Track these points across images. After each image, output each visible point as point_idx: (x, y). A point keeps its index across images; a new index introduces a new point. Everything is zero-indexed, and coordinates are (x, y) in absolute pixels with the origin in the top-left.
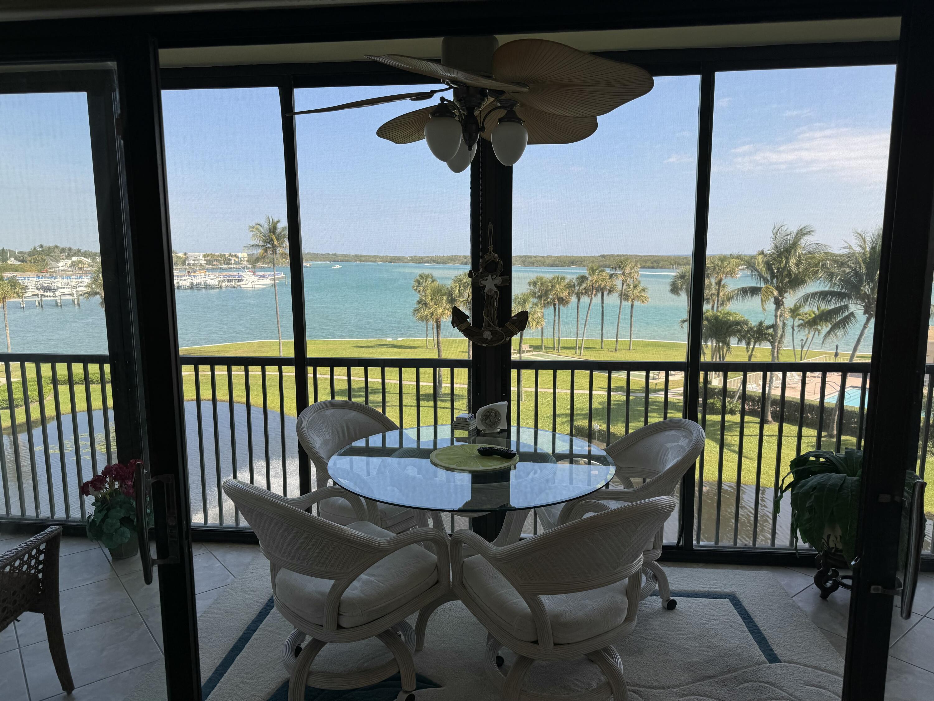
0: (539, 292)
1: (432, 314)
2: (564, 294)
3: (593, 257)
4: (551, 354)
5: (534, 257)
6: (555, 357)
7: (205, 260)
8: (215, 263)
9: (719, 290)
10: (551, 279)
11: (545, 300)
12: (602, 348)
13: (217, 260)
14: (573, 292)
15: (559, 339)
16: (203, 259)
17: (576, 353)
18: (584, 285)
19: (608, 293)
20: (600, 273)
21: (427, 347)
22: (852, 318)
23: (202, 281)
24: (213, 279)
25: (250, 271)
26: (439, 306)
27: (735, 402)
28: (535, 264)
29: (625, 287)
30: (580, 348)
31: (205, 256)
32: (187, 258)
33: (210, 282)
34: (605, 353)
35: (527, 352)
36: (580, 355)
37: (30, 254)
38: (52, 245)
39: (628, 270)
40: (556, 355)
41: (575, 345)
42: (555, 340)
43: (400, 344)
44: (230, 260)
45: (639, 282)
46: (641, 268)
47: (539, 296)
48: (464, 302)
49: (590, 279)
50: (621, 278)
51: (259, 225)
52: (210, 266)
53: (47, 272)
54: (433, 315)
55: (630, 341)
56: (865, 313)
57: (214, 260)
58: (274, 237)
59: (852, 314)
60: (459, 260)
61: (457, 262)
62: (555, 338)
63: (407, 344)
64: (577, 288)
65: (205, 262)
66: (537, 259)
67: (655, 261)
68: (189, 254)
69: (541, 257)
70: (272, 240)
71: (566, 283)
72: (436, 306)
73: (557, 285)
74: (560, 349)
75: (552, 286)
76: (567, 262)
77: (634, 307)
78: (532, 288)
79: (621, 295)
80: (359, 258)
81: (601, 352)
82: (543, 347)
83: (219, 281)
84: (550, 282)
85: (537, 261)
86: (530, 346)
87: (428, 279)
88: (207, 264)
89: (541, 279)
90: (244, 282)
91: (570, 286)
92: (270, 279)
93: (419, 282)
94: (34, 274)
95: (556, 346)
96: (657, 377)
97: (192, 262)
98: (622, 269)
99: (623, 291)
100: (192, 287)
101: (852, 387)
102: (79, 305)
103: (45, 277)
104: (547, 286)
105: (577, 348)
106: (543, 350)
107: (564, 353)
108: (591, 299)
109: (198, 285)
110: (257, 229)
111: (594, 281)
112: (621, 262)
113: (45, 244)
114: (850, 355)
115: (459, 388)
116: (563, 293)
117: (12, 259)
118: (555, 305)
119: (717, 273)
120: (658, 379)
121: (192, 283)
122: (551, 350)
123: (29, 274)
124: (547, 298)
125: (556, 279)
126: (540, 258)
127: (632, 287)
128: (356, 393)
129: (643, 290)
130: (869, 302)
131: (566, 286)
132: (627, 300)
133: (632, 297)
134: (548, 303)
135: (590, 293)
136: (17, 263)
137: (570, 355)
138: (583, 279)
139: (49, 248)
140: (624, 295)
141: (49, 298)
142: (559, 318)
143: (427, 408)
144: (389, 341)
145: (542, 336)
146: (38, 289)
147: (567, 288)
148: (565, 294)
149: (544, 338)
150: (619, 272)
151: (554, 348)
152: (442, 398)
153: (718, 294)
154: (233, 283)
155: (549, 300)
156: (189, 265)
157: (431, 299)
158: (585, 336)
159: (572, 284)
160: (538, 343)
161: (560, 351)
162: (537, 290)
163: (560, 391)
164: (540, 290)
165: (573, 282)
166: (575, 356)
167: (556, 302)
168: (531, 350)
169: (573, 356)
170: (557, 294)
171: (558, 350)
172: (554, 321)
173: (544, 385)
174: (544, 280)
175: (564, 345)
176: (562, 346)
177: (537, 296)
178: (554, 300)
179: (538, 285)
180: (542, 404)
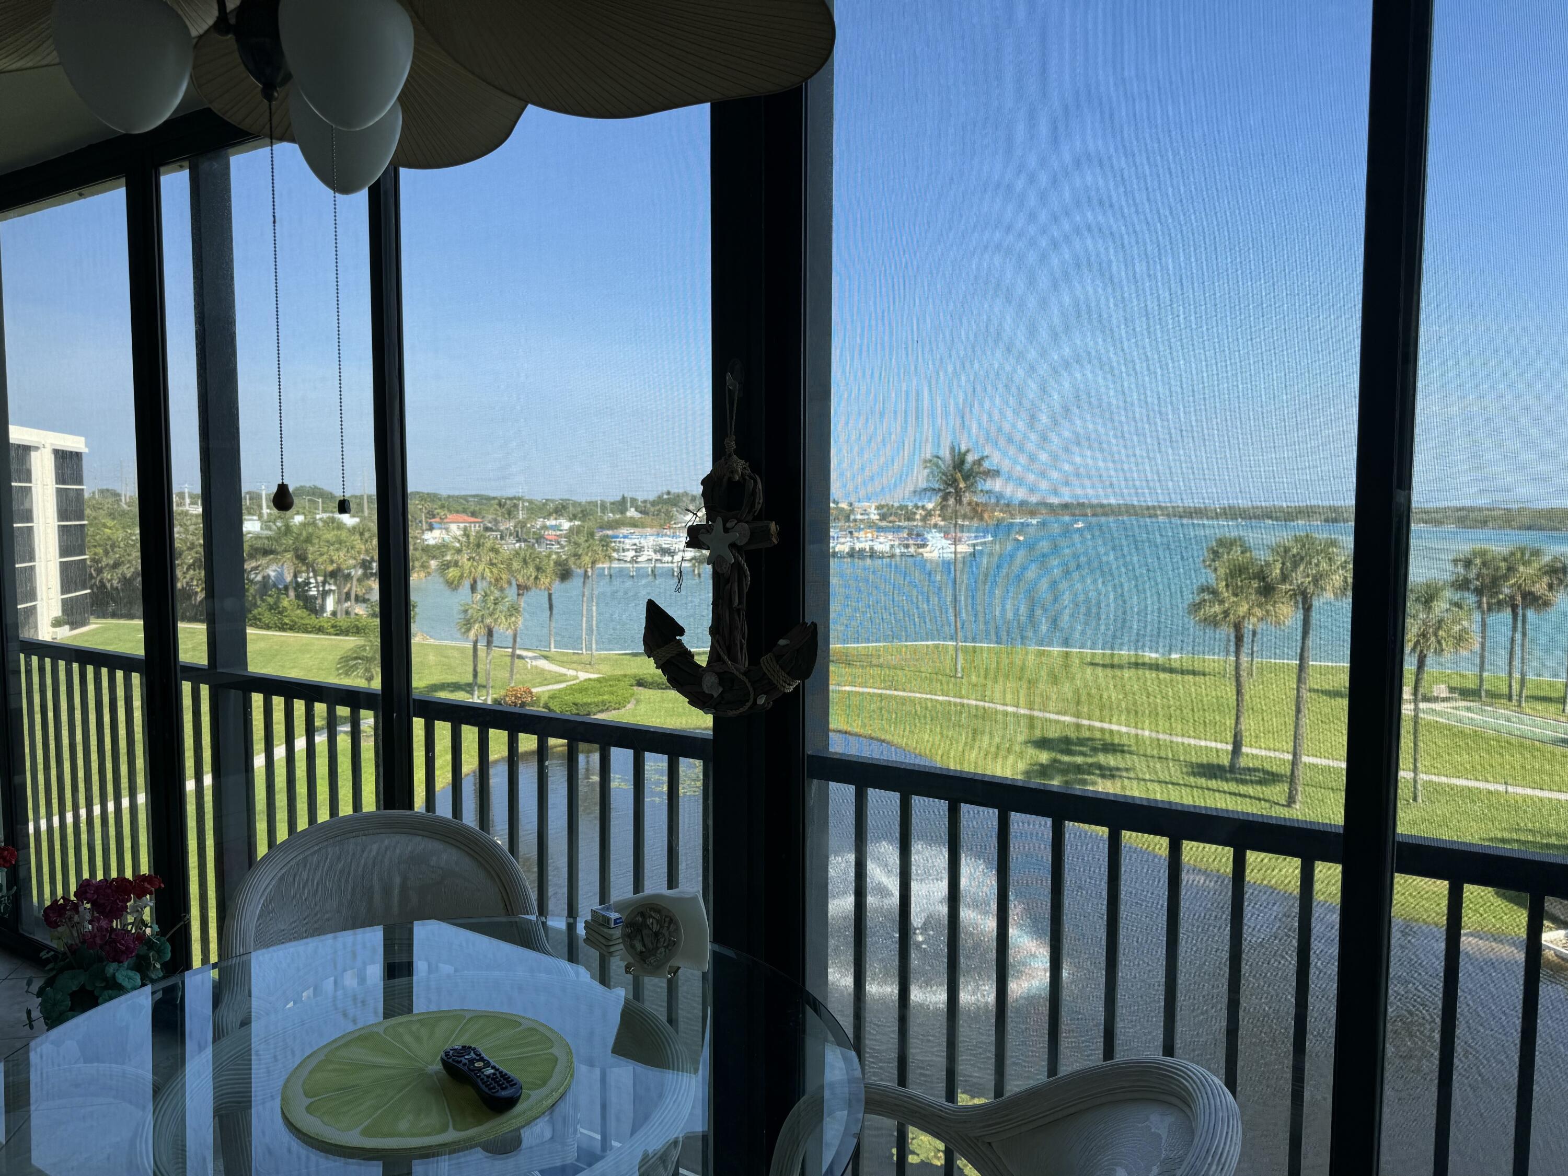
0: (1477, 579)
1: (1226, 613)
2: (1538, 586)
4: (1502, 709)
5: (1488, 509)
6: (1509, 715)
7: (879, 514)
8: (892, 518)
10: (1506, 553)
11: (1491, 597)
13: (895, 514)
15: (1523, 681)
16: (876, 512)
17: (1564, 711)
21: (1226, 673)
23: (867, 546)
24: (883, 544)
25: (939, 532)
26: (1241, 599)
28: (1490, 523)
31: (878, 508)
32: (852, 511)
33: (878, 547)
35: (1442, 701)
37: (653, 504)
38: (681, 491)
40: (1515, 711)
41: (1563, 695)
42: (1513, 682)
43: (1176, 665)
44: (914, 513)
47: (1476, 589)
48: (1290, 593)
51: (939, 458)
52: (884, 524)
53: (670, 528)
54: (1228, 615)
57: (891, 514)
58: (959, 476)
60: (1321, 515)
61: (1314, 518)
62: (1514, 676)
63: (1188, 665)
65: (878, 517)
66: (1495, 514)
68: (856, 505)
69: (1505, 509)
70: (955, 480)
71: (1543, 563)
72: (1235, 599)
73: (1521, 568)
74: (1523, 699)
75: (1509, 569)
78: (1461, 570)
80: (1122, 510)
82: (1483, 694)
83: (892, 547)
84: (1505, 560)
86: (1452, 690)
87: (1234, 549)
88: (880, 520)
89: (1483, 553)
90: (928, 549)
92: (968, 545)
93: (1215, 553)
94: (654, 531)
95: (1514, 692)
97: (859, 517)
100: (852, 554)
102: (699, 575)
103: (666, 535)
104: (1498, 569)
106: (1483, 699)
107: (1534, 709)
109: (862, 551)
110: (935, 464)
113: (673, 491)
115: (1280, 759)
116: (1533, 583)
117: (633, 510)
118: (1514, 608)
121: (852, 549)
122: (1502, 701)
123: (648, 530)
124: (1497, 593)
125: (1519, 555)
126: (1502, 512)
128: (1073, 748)
131: (1543, 570)
134: (1499, 602)
136: (637, 515)
137: (1547, 716)
139: (678, 496)
141: (666, 565)
142: (1524, 634)
143: (1206, 792)
144: (1153, 658)
145: (1482, 670)
146: (655, 552)
147: (1545, 573)
148: (1540, 586)
149: (1486, 674)
151: (1510, 697)
152: (1241, 777)
154: (912, 550)
155: (1501, 597)
156: (855, 520)
157: (1227, 586)
159: (1559, 565)
160: (1473, 684)
161: (1523, 704)
162: (1472, 575)
163: (1510, 789)
164: (1479, 575)
165: (1560, 561)
166: (1558, 718)
167: (1519, 601)
168: (1452, 698)
169: (1554, 717)
170: (1521, 585)
171: (1519, 701)
172: (1513, 640)
173: (1473, 772)
174: (1489, 556)
175: (1535, 693)
176: (1530, 693)
177: (1472, 587)
178: (1512, 598)
179: (1476, 565)
180: (1463, 813)
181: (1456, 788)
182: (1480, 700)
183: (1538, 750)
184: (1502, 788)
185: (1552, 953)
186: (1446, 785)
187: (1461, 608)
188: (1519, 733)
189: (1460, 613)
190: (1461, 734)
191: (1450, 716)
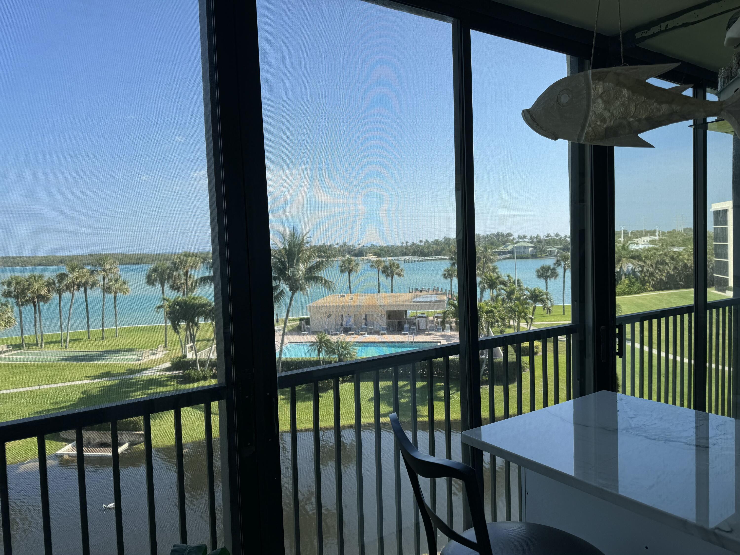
0: (15, 291)
2: (43, 291)
3: (81, 256)
4: (33, 351)
5: (19, 257)
6: (37, 353)
9: (186, 280)
10: (27, 277)
11: (22, 299)
12: (89, 338)
14: (54, 288)
15: (42, 335)
17: (61, 346)
18: (64, 282)
19: (91, 288)
20: (80, 270)
22: (283, 294)
27: (206, 370)
28: (20, 264)
29: (107, 281)
30: (65, 341)
34: (92, 342)
35: (4, 353)
36: (66, 348)
39: (107, 267)
40: (39, 351)
41: (60, 339)
42: (38, 337)
45: (120, 277)
46: (120, 264)
47: (15, 296)
49: (70, 276)
50: (102, 274)
55: (116, 328)
56: (290, 290)
59: (282, 291)
62: (38, 334)
64: (57, 285)
66: (22, 259)
67: (139, 258)
69: (27, 257)
71: (44, 281)
73: (35, 284)
74: (43, 344)
75: (29, 285)
76: (55, 262)
77: (117, 298)
78: (6, 287)
79: (103, 289)
81: (89, 342)
82: (24, 345)
84: (27, 281)
85: (22, 261)
86: (8, 346)
89: (16, 278)
91: (50, 284)
95: (39, 342)
96: (141, 358)
98: (102, 266)
99: (105, 285)
101: (289, 343)
104: (24, 285)
105: (63, 341)
106: (25, 348)
107: (48, 348)
108: (73, 294)
111: (75, 277)
112: (101, 260)
114: (284, 320)
116: (41, 290)
118: (34, 303)
119: (184, 266)
120: (142, 359)
122: (34, 347)
124: (25, 297)
125: (33, 278)
127: (113, 281)
129: (124, 283)
130: (292, 281)
132: (110, 292)
133: (114, 290)
134: (27, 301)
135: (72, 289)
137: (54, 350)
138: (62, 277)
140: (107, 288)
142: (40, 314)
145: (22, 334)
147: (46, 285)
148: (44, 291)
149: (24, 336)
150: (99, 268)
151: (37, 345)
153: (187, 283)
155: (27, 298)
158: (69, 329)
159: (52, 281)
160: (19, 341)
161: (43, 347)
162: (12, 289)
163: (41, 387)
164: (15, 289)
165: (52, 280)
166: (60, 350)
167: (36, 300)
168: (9, 350)
169: (58, 349)
170: (36, 292)
171: (41, 346)
172: (35, 318)
173: (24, 384)
174: (19, 279)
175: (48, 340)
176: (46, 341)
177: (12, 295)
178: (33, 298)
179: (13, 284)
180: (20, 405)
181: (15, 393)
182: (23, 349)
183: (51, 366)
184: (37, 388)
185: (67, 456)
186: (12, 393)
187: (7, 306)
188: (43, 360)
189: (6, 309)
190: (15, 367)
191: (9, 359)
